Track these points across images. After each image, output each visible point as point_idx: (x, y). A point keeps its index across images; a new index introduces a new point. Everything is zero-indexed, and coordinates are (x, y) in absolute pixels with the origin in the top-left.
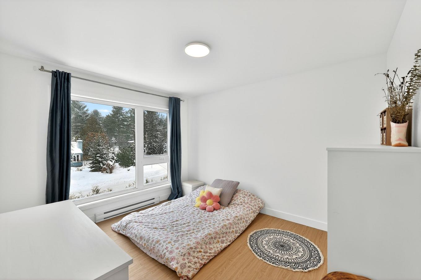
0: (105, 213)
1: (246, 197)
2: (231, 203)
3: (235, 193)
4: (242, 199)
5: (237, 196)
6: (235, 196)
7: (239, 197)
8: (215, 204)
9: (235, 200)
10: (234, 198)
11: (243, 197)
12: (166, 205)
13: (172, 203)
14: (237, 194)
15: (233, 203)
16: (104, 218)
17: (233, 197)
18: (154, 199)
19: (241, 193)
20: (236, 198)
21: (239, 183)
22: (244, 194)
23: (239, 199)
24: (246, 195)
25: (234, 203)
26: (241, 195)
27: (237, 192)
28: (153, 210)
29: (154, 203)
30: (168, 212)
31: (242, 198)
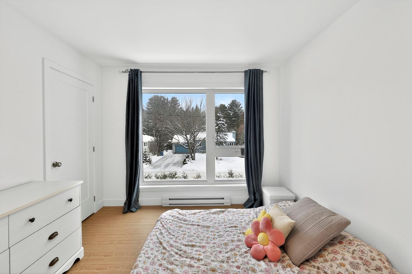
0: (170, 199)
1: (363, 268)
2: (313, 263)
3: (336, 242)
4: (348, 267)
5: (336, 252)
6: (330, 249)
7: (339, 257)
8: (269, 247)
9: (326, 261)
10: (325, 253)
11: (351, 263)
12: (214, 213)
13: (226, 213)
14: (337, 248)
15: (317, 265)
16: (170, 204)
17: (323, 249)
18: (223, 199)
19: (351, 250)
20: (331, 256)
21: (348, 223)
22: (361, 258)
23: (338, 262)
24: (366, 263)
25: (320, 265)
26: (348, 256)
27: (340, 243)
28: (194, 214)
29: (224, 204)
30: (202, 226)
31: (346, 263)
